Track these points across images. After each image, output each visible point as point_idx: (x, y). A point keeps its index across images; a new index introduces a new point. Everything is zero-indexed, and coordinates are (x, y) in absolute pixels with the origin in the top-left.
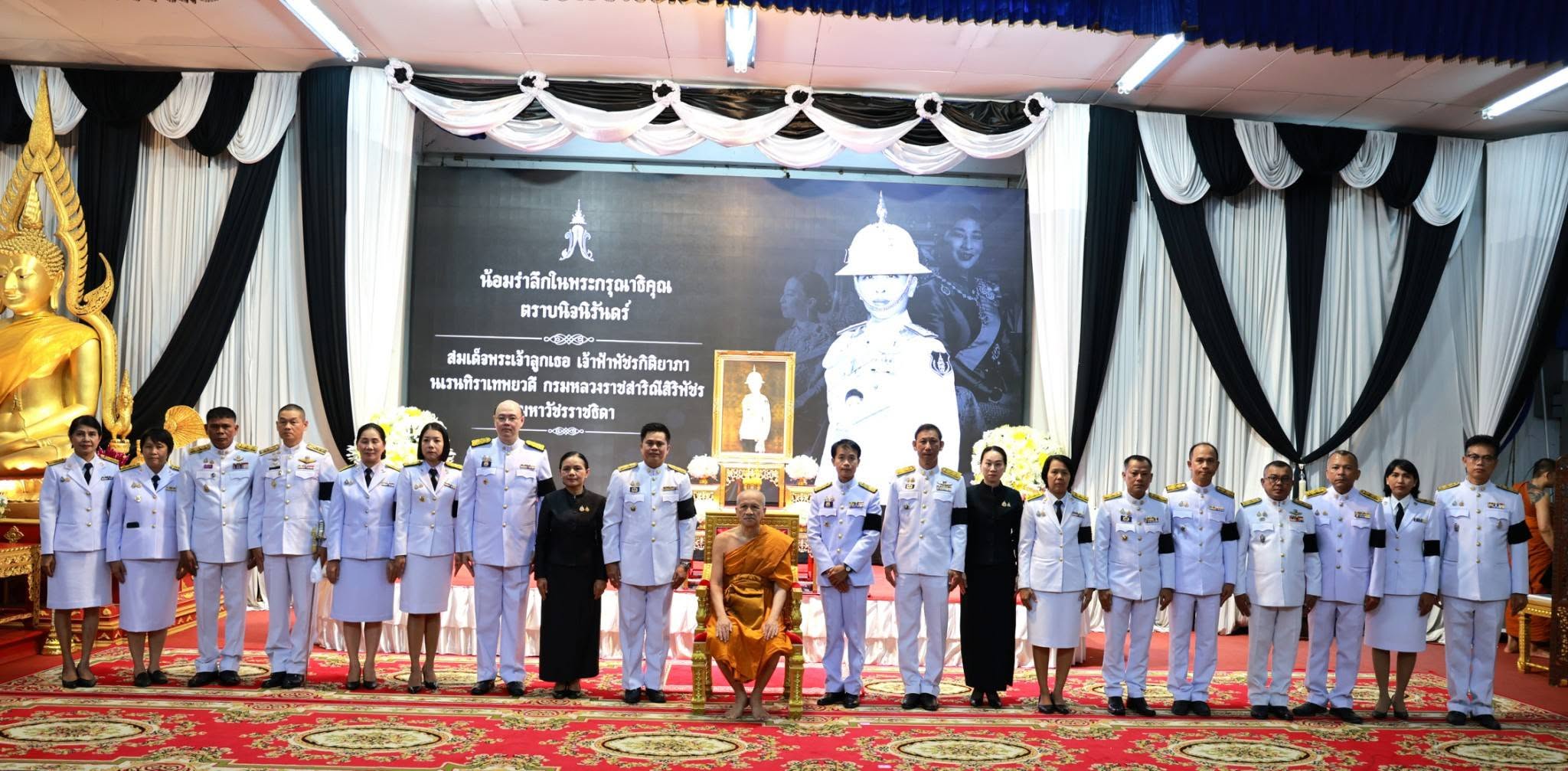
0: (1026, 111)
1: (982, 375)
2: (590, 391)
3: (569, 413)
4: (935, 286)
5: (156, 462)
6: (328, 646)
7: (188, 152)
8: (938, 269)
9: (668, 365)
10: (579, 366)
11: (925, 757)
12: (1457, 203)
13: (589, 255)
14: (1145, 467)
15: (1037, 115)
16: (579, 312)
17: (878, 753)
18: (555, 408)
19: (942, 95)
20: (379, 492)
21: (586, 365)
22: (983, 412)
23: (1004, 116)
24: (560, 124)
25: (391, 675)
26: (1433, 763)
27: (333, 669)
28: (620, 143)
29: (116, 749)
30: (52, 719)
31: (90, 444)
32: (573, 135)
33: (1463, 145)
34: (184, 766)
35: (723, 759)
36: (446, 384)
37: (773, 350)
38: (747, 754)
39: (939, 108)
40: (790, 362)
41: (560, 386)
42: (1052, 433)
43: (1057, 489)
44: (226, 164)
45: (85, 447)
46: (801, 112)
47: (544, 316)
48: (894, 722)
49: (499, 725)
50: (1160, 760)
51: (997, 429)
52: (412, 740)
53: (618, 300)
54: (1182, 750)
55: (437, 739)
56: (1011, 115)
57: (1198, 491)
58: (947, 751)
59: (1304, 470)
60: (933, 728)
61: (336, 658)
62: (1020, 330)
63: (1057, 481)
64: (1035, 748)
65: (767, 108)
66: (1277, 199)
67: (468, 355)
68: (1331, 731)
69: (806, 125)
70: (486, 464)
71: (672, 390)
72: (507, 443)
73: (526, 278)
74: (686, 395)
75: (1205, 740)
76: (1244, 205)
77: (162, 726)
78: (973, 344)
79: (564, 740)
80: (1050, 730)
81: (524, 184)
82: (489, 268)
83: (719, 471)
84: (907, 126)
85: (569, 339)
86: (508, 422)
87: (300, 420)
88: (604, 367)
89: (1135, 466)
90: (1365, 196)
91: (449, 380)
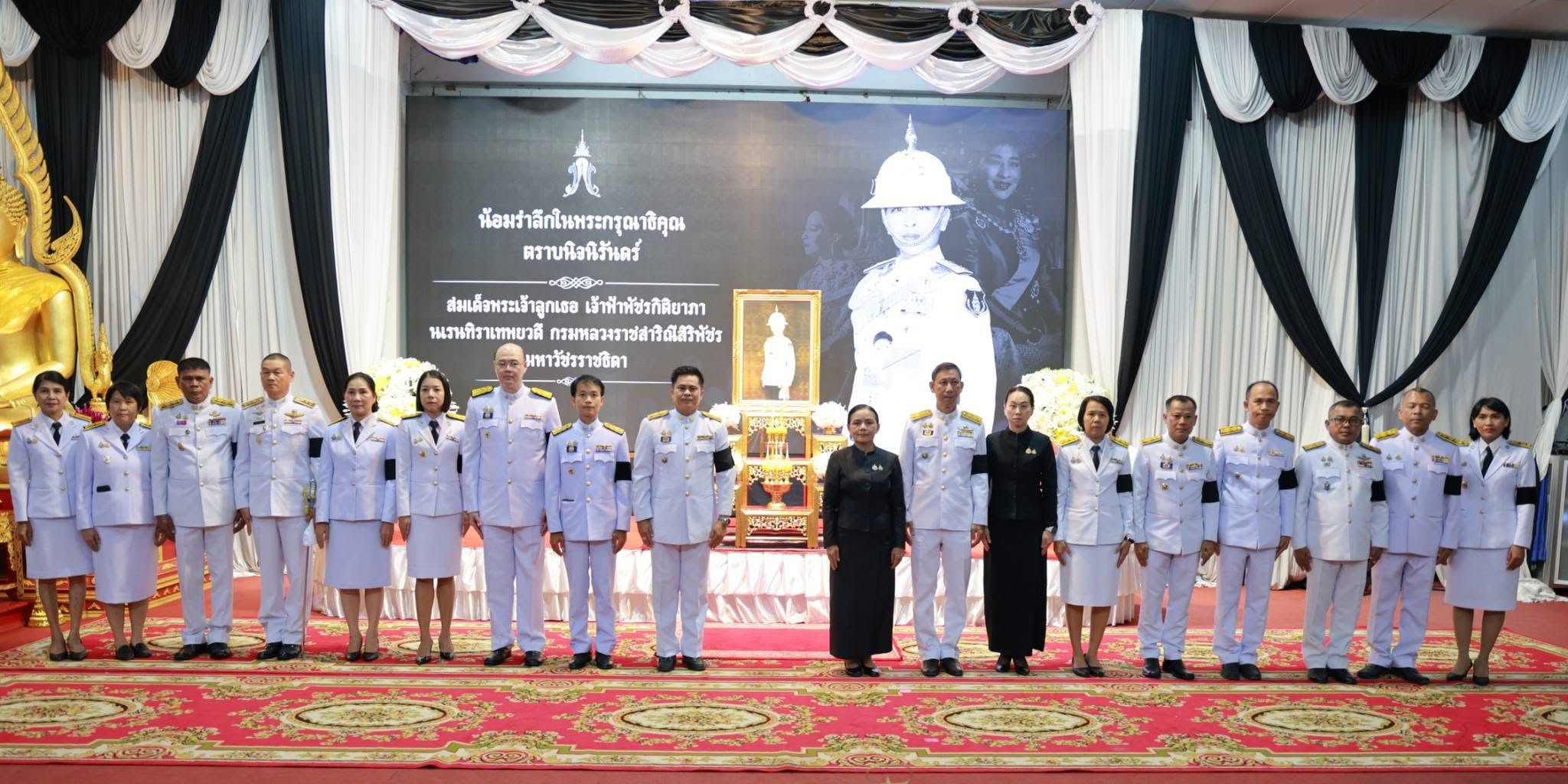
0: (1072, 19)
1: (1020, 314)
2: (600, 338)
3: (578, 361)
4: (970, 219)
5: (126, 419)
6: (330, 613)
7: (155, 84)
8: (972, 200)
9: (682, 308)
10: (588, 311)
11: (975, 729)
12: (1549, 117)
13: (595, 190)
14: (1189, 409)
15: (1084, 23)
16: (586, 253)
17: (923, 725)
18: (563, 357)
19: (978, 4)
20: (369, 448)
21: (595, 310)
22: (1021, 356)
23: (1047, 25)
24: (559, 44)
25: (394, 644)
26: (1532, 732)
27: (334, 638)
28: (624, 64)
29: (93, 731)
30: (29, 697)
31: (56, 402)
32: (573, 56)
33: (1560, 48)
34: (165, 749)
35: (754, 733)
36: (447, 333)
37: (796, 289)
38: (780, 727)
39: (975, 18)
40: (815, 301)
41: (568, 333)
42: (1096, 375)
43: (1093, 433)
44: (198, 97)
45: (50, 405)
46: (823, 26)
47: (549, 258)
48: (937, 688)
49: (509, 698)
50: (1232, 730)
51: (1037, 373)
52: (414, 716)
53: (628, 238)
54: (1254, 717)
55: (442, 714)
56: (1055, 26)
57: (1255, 435)
58: (998, 721)
59: (1367, 414)
60: (979, 695)
61: (334, 626)
62: (1060, 265)
63: (1094, 425)
64: (1093, 717)
65: (785, 22)
66: (1347, 115)
67: (469, 301)
68: (1412, 695)
69: (828, 40)
70: (488, 415)
71: (688, 336)
72: (510, 391)
73: (528, 216)
74: (703, 341)
75: (1277, 706)
76: (1309, 123)
77: (147, 704)
78: (1011, 282)
79: (580, 714)
80: (1107, 697)
81: (523, 114)
82: (487, 207)
83: (741, 420)
84: (940, 39)
85: (576, 283)
86: (509, 368)
87: (285, 371)
88: (614, 312)
89: (1177, 408)
90: (1445, 110)
91: (450, 329)
